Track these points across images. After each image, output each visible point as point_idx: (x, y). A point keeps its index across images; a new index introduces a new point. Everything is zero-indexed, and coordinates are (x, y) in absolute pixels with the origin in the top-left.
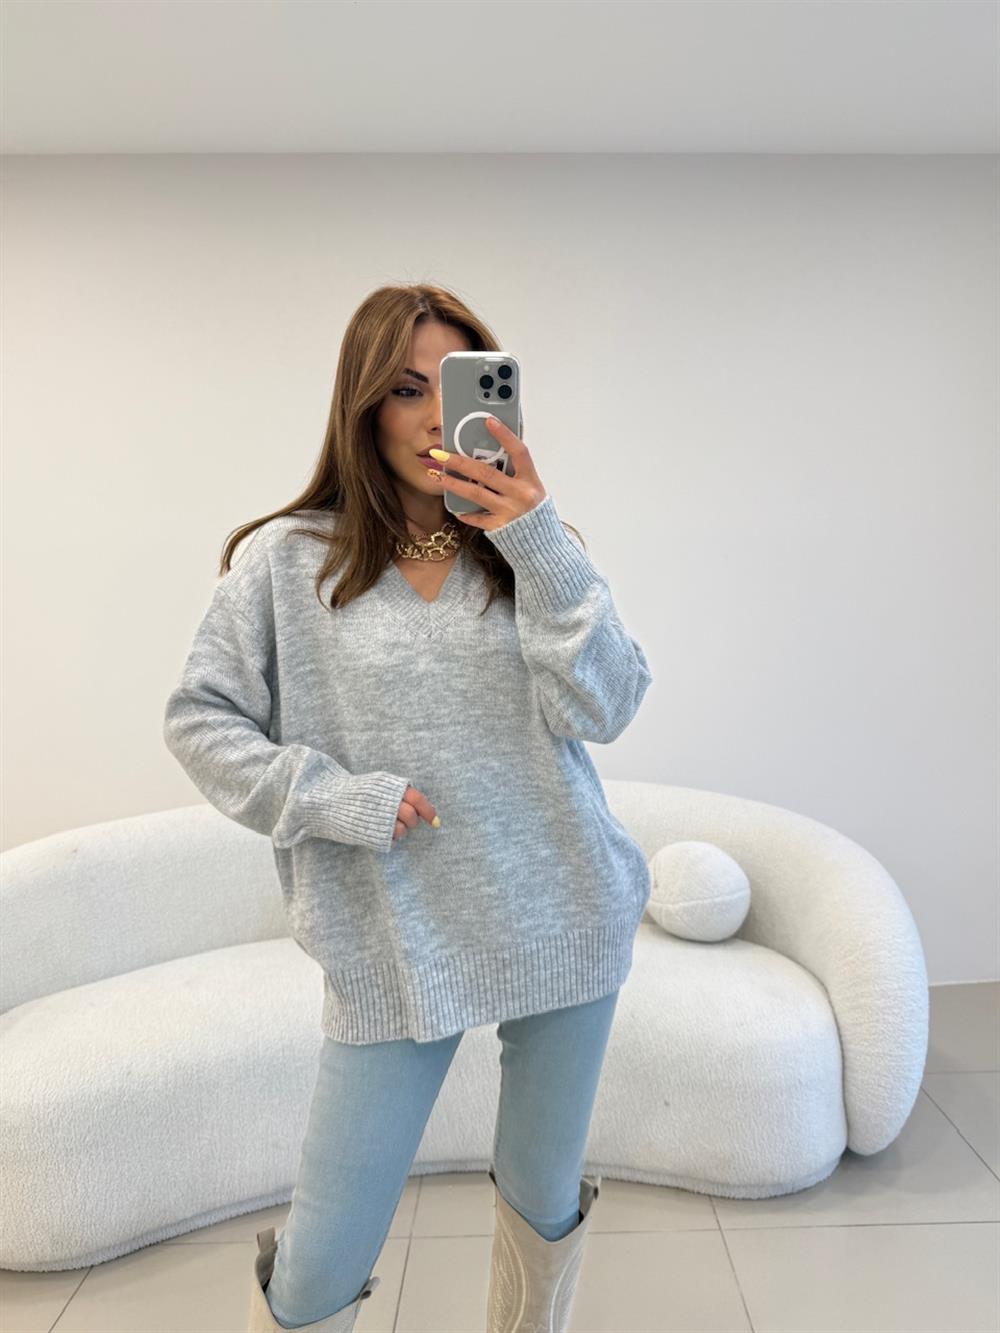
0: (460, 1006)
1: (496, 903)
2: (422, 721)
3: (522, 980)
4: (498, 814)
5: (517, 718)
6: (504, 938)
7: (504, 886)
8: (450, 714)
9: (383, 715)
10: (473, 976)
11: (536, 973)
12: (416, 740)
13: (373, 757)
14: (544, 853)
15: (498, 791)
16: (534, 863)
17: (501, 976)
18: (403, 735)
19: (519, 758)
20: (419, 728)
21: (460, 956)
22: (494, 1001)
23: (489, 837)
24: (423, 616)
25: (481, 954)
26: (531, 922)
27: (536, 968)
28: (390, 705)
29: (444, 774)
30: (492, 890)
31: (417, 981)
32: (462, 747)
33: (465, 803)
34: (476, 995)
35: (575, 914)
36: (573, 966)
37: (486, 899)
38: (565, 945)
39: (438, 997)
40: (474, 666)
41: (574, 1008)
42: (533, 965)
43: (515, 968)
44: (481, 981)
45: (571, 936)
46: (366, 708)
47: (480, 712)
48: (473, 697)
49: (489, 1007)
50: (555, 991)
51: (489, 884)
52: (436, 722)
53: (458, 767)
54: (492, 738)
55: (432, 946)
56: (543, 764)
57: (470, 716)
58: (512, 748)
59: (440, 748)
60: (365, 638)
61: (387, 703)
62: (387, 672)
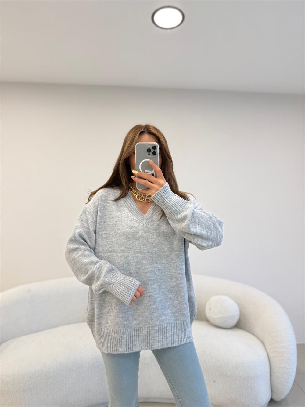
0: (141, 342)
1: (155, 311)
2: (138, 251)
3: (161, 336)
4: (158, 282)
5: (168, 252)
6: (157, 323)
7: (158, 305)
8: (147, 249)
9: (126, 248)
10: (146, 334)
11: (165, 334)
12: (136, 256)
13: (122, 261)
15: (159, 275)
17: (155, 335)
18: (133, 255)
19: (167, 265)
20: (137, 253)
21: (143, 328)
22: (152, 343)
23: (155, 289)
24: (142, 219)
25: (149, 327)
26: (165, 318)
27: (165, 333)
29: (143, 268)
30: (155, 306)
31: (127, 334)
32: (150, 260)
33: (149, 278)
34: (147, 340)
37: (153, 309)
39: (134, 339)
40: (156, 235)
42: (165, 332)
43: (159, 332)
44: (149, 336)
45: (176, 323)
46: (122, 245)
47: (156, 250)
48: (155, 245)
49: (150, 344)
50: (171, 340)
51: (154, 304)
52: (143, 251)
53: (148, 266)
54: (160, 258)
55: (134, 323)
56: (175, 268)
57: (153, 250)
58: (165, 262)
59: (143, 260)
60: (124, 224)
61: (128, 244)
62: (130, 234)
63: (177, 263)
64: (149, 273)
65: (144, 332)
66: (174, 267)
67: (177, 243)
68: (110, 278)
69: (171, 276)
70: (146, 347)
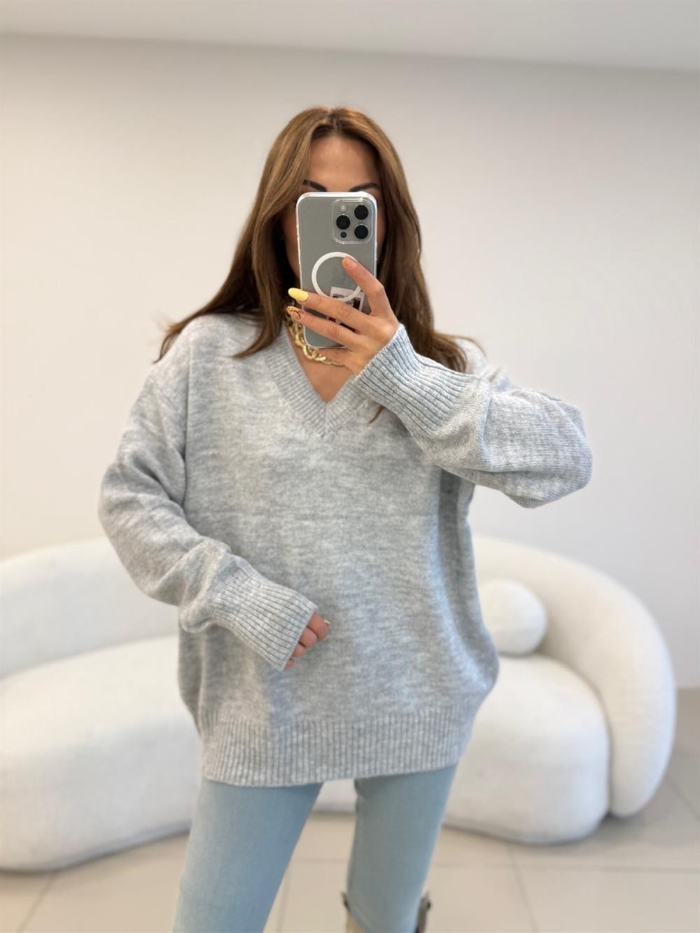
0: (315, 763)
1: (358, 681)
2: (308, 512)
3: (373, 747)
4: (367, 602)
5: (397, 518)
6: (361, 712)
7: (366, 667)
8: (334, 508)
9: (273, 502)
10: (331, 741)
11: (386, 742)
12: (301, 528)
13: (260, 540)
14: (405, 639)
15: (371, 580)
16: (396, 648)
17: (356, 744)
18: (292, 523)
19: (395, 555)
20: (305, 518)
21: (320, 722)
22: (347, 763)
23: (358, 622)
24: (319, 416)
25: (340, 723)
26: (387, 699)
27: (387, 737)
28: (281, 494)
29: (323, 561)
30: (356, 669)
31: (277, 738)
32: (342, 538)
33: (340, 590)
34: (331, 757)
35: (427, 695)
36: (421, 739)
37: (349, 676)
38: (416, 721)
39: (294, 753)
40: (361, 467)
41: (417, 774)
42: (384, 735)
43: (368, 736)
44: (337, 746)
45: (422, 714)
46: (260, 494)
47: (361, 509)
48: (358, 495)
49: (342, 768)
50: (402, 759)
51: (354, 663)
52: (321, 514)
53: (336, 557)
54: (372, 533)
55: (296, 710)
56: (417, 562)
57: (353, 512)
58: (389, 545)
59: (322, 538)
60: (264, 432)
61: (278, 492)
62: (281, 464)
63: (422, 547)
64: (339, 577)
65: (324, 735)
66: (416, 558)
67: (423, 491)
68: (227, 593)
69: (405, 584)
70: (331, 775)
